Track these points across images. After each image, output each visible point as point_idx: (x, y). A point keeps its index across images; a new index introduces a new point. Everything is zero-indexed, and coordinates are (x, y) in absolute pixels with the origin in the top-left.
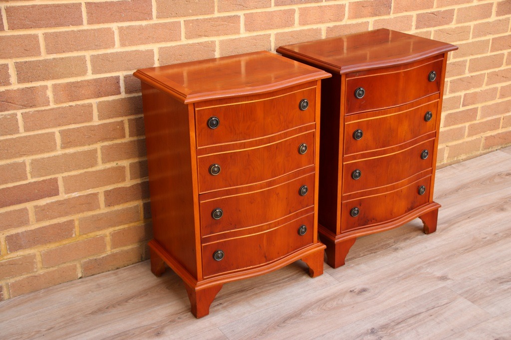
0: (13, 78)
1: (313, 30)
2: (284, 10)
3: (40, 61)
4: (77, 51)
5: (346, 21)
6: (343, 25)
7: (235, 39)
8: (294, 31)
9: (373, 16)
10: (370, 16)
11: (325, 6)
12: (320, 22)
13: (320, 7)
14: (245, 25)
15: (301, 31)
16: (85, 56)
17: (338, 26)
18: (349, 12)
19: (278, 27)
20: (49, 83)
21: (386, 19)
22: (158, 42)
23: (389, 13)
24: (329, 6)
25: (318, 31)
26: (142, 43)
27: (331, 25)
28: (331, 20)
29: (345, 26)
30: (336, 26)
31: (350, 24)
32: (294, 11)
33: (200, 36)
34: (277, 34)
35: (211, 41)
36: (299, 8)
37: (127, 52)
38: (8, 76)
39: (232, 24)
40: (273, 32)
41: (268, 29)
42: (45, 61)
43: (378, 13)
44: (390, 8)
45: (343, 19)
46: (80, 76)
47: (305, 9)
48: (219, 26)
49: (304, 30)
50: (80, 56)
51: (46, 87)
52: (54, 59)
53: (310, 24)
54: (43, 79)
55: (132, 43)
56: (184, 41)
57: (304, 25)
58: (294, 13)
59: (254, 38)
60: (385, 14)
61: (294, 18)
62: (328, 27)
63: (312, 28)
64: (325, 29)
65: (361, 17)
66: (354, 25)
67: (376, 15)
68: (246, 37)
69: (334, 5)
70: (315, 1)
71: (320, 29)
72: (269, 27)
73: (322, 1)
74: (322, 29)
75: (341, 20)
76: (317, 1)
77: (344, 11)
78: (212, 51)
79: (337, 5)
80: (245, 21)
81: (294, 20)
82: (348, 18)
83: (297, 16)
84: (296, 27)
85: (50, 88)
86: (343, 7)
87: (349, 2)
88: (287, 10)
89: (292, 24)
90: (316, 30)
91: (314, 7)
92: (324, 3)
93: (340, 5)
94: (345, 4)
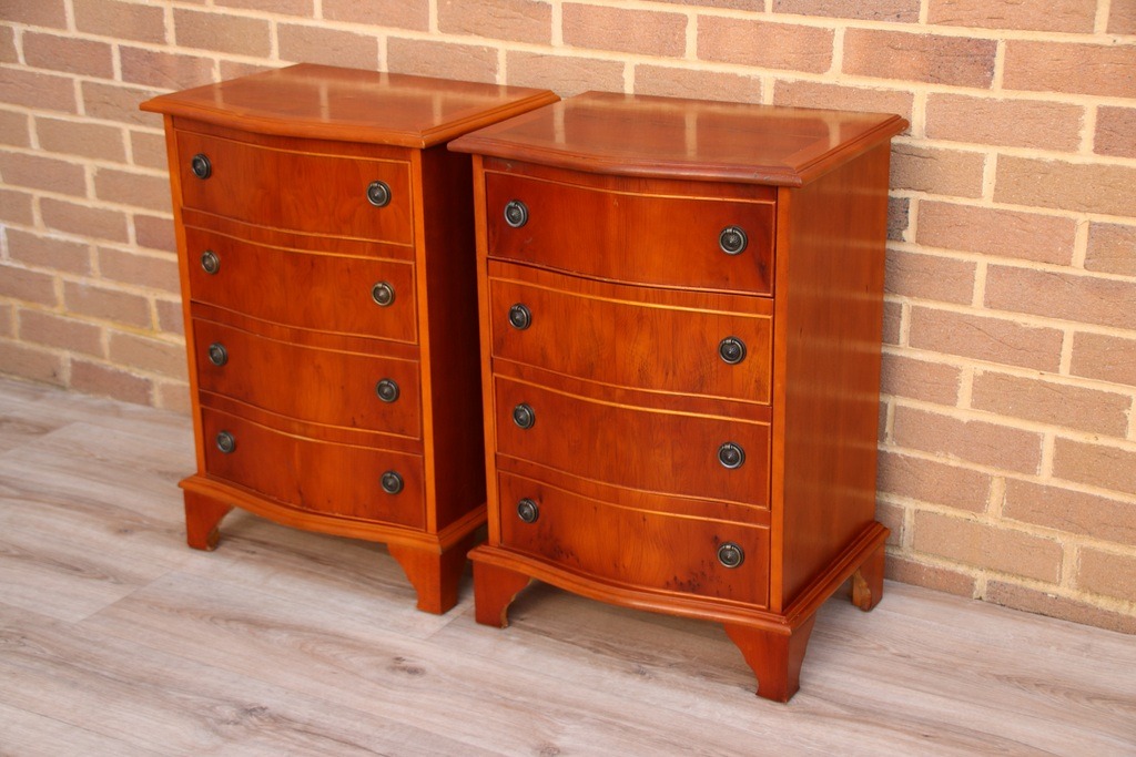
0: (170, 36)
1: (733, 77)
2: (659, 13)
3: (204, 14)
4: (257, 9)
5: (834, 76)
6: (827, 85)
7: (542, 56)
8: (685, 70)
9: (927, 81)
10: (916, 79)
11: (773, 25)
12: (756, 64)
13: (758, 24)
14: (564, 28)
15: (702, 74)
16: (267, 22)
17: (812, 85)
18: (846, 54)
19: (643, 51)
20: (217, 57)
21: (976, 100)
22: (386, 25)
23: (986, 84)
24: (783, 26)
25: (752, 85)
26: (359, 21)
27: (791, 76)
28: (786, 65)
29: (834, 89)
30: (803, 82)
31: (851, 89)
32: (684, 20)
33: (467, 31)
34: (639, 69)
35: (488, 48)
36: (701, 18)
37: (333, 31)
38: (162, 29)
39: (534, 21)
40: (631, 61)
41: (617, 50)
42: (212, 15)
43: (943, 74)
44: (992, 69)
45: (826, 70)
46: (259, 56)
47: (715, 21)
48: (505, 18)
49: (711, 74)
50: (261, 21)
51: (210, 62)
52: (224, 15)
53: (729, 61)
54: (210, 47)
55: (343, 17)
56: (434, 34)
57: (711, 59)
58: (685, 26)
59: (586, 63)
60: (968, 83)
61: (683, 39)
62: (782, 82)
63: (735, 75)
64: (772, 83)
65: (886, 76)
66: (860, 92)
67: (938, 80)
68: (565, 58)
69: (800, 26)
70: (741, 7)
71: (757, 82)
72: (620, 45)
73: (763, 10)
74: (762, 80)
75: (819, 71)
76: (749, 8)
77: (830, 49)
78: (491, 70)
79: (808, 28)
80: (564, 20)
81: (684, 43)
82: (845, 71)
83: (691, 34)
84: (691, 62)
85: (217, 66)
86: (826, 36)
87: (848, 28)
88: (666, 14)
89: (678, 51)
90: (746, 80)
91: (739, 21)
92: (768, 16)
93: (817, 29)
94: (833, 31)
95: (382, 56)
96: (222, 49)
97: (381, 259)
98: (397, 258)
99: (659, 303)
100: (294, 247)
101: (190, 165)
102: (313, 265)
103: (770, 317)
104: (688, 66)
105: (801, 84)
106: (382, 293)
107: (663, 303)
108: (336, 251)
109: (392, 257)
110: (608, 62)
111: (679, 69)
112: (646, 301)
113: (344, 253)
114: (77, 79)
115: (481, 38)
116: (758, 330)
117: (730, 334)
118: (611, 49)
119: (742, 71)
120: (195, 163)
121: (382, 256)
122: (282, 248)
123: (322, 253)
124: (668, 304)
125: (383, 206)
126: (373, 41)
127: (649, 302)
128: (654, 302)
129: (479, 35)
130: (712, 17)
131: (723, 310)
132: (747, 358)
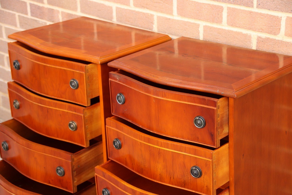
0: (46, 0)
2: (213, 5)
5: (281, 36)
6: (279, 40)
7: (170, 19)
8: (222, 29)
11: (257, 13)
12: (250, 29)
13: (251, 12)
14: (178, 9)
15: (229, 31)
17: (272, 40)
18: (286, 28)
19: (207, 20)
20: (61, 10)
22: (115, 2)
24: (260, 14)
25: (248, 38)
27: (264, 35)
28: (261, 30)
29: (281, 42)
30: (269, 38)
31: (288, 43)
32: (222, 8)
33: (143, 7)
34: (205, 27)
35: (151, 14)
36: (229, 8)
39: (167, 5)
40: (202, 24)
41: (197, 19)
45: (278, 34)
46: (74, 11)
47: (234, 10)
48: (157, 3)
49: (232, 32)
51: (58, 12)
53: (239, 27)
54: (58, 6)
56: (133, 8)
57: (232, 26)
58: (222, 11)
59: (185, 23)
61: (221, 16)
62: (260, 37)
63: (242, 33)
64: (256, 38)
68: (178, 20)
69: (267, 15)
70: (244, 5)
71: (250, 37)
72: (198, 17)
73: (253, 7)
74: (252, 36)
75: (275, 34)
76: (247, 5)
77: (280, 25)
78: (151, 23)
79: (271, 16)
80: (178, 5)
81: (222, 18)
82: (286, 35)
83: (225, 14)
84: (225, 26)
85: (60, 13)
86: (278, 20)
87: (288, 17)
88: (215, 6)
89: (220, 22)
90: (245, 35)
91: (243, 11)
92: (255, 10)
93: (274, 16)
94: (281, 17)
95: (114, 14)
96: (62, 7)
97: (71, 112)
98: (77, 112)
99: (166, 148)
100: (41, 104)
101: (13, 64)
102: (48, 111)
103: (210, 160)
104: (224, 28)
105: (268, 39)
106: (72, 126)
107: (167, 148)
108: (56, 107)
109: (75, 112)
110: (194, 23)
111: (220, 29)
112: (161, 146)
113: (59, 108)
114: (17, 14)
115: (148, 10)
116: (206, 165)
117: (195, 165)
118: (195, 18)
119: (244, 31)
120: (14, 63)
121: (72, 111)
122: (37, 104)
123: (51, 107)
124: (170, 149)
125: (76, 89)
126: (111, 8)
127: (162, 147)
128: (164, 147)
129: (147, 8)
130: (233, 8)
131: (192, 154)
132: (203, 176)
